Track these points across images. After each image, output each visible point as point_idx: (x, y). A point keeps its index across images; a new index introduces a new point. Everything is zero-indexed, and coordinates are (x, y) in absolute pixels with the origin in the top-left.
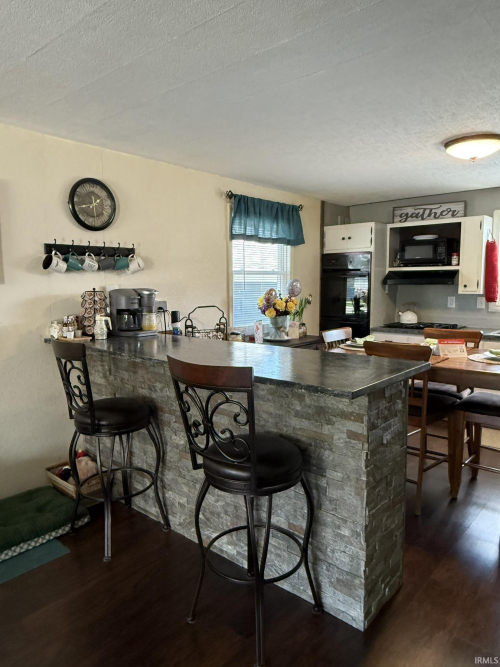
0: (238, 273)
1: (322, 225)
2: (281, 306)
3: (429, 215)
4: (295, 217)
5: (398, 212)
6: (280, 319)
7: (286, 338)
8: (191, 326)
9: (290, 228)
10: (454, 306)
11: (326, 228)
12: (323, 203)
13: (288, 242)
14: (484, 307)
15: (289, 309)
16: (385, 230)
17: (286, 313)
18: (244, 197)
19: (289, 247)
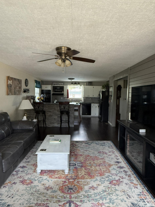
3: (58, 84)
5: (53, 84)
10: (62, 99)
14: (67, 99)
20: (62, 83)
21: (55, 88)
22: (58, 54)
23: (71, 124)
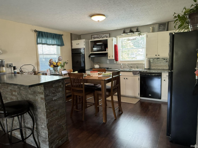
0: (41, 54)
1: (71, 40)
2: (55, 64)
3: (101, 37)
4: (61, 38)
5: (93, 37)
6: (55, 68)
7: (58, 73)
8: (22, 71)
9: (59, 41)
10: (109, 63)
11: (72, 41)
12: (71, 34)
13: (58, 45)
14: (116, 63)
15: (58, 65)
16: (89, 42)
17: (58, 66)
18: (41, 32)
19: (59, 47)
21: (94, 44)
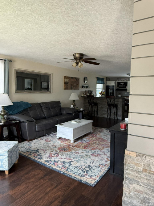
0: (97, 88)
3: (123, 80)
4: (104, 80)
5: (118, 79)
10: (126, 94)
11: (107, 81)
12: (106, 77)
16: (116, 82)
20: (126, 79)
21: (119, 84)
22: (74, 58)
23: (119, 116)
